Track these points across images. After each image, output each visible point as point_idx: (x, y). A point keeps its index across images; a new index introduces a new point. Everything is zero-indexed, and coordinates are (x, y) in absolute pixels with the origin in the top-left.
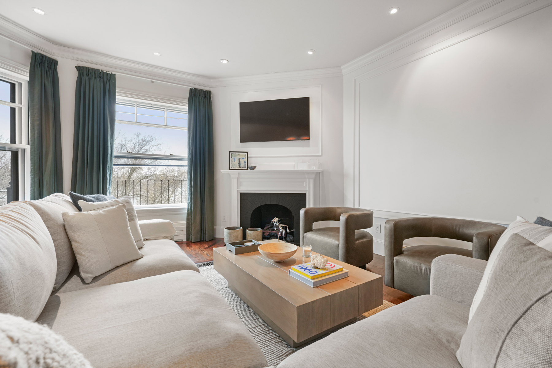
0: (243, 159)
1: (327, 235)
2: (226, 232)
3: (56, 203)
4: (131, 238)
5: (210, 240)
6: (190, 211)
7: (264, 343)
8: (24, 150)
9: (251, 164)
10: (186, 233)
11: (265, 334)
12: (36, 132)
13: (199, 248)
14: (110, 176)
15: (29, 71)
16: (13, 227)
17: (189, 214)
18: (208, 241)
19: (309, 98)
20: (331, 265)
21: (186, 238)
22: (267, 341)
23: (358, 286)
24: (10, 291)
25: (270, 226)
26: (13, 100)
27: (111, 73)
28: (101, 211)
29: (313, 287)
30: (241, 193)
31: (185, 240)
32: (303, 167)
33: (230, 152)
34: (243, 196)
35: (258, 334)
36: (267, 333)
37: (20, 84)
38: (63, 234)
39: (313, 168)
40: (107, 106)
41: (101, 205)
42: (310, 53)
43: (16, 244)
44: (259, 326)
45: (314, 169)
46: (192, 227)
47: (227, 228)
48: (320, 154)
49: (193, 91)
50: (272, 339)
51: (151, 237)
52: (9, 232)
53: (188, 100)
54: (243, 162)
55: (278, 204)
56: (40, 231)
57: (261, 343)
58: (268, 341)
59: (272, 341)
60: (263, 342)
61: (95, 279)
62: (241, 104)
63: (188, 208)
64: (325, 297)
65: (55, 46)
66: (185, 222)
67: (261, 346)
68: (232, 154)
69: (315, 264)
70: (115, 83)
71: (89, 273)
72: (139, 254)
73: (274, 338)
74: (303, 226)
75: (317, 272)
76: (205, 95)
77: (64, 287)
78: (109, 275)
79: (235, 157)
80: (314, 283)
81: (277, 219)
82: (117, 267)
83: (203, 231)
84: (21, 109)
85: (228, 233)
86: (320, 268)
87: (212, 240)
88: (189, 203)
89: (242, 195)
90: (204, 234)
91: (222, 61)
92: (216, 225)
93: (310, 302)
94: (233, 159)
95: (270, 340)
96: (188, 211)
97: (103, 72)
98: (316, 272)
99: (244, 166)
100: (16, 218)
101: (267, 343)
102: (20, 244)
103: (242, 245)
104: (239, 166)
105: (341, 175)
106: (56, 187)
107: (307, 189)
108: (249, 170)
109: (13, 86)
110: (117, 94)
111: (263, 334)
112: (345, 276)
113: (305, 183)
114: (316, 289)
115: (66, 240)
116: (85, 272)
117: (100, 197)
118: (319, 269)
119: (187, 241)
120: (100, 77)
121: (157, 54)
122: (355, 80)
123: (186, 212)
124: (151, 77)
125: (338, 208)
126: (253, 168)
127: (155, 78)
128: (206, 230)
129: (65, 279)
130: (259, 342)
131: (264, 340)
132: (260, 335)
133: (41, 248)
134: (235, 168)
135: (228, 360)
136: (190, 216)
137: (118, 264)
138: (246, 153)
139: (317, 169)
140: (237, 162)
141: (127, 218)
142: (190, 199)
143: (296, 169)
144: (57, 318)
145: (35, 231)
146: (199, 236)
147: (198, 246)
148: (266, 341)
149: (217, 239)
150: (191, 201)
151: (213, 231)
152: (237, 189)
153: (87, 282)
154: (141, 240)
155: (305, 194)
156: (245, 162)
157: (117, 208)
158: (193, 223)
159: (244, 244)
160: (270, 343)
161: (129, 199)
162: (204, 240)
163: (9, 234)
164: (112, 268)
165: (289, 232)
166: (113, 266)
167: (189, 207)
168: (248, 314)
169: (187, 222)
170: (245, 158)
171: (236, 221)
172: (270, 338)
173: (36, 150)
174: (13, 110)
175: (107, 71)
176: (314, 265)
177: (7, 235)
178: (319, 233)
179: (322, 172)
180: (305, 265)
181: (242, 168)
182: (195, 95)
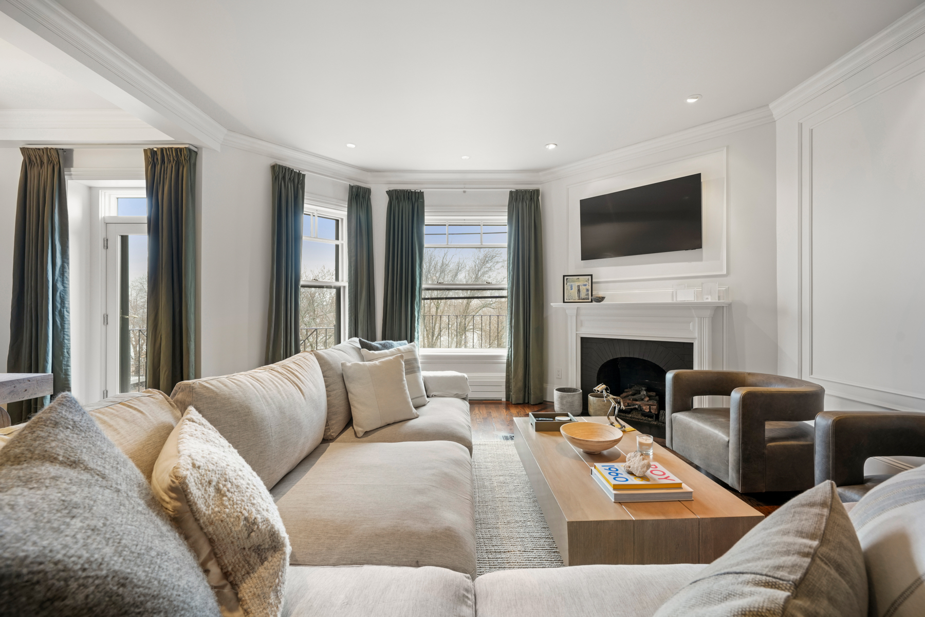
0: (585, 285)
1: (712, 422)
2: (556, 394)
3: (342, 351)
4: (406, 394)
5: (537, 403)
6: (510, 359)
7: (541, 563)
8: (344, 287)
9: (599, 293)
10: (505, 390)
11: (549, 551)
12: (353, 268)
13: (518, 413)
14: (418, 313)
15: (347, 206)
16: (286, 379)
17: (508, 364)
18: (534, 405)
19: (699, 175)
20: (664, 474)
21: (505, 396)
22: (548, 560)
23: (699, 520)
24: (268, 434)
25: (631, 393)
26: (337, 238)
27: (419, 191)
28: (377, 362)
29: (613, 500)
30: (582, 339)
31: (504, 399)
32: (687, 296)
33: (564, 276)
34: (586, 342)
35: (539, 549)
36: (553, 551)
37: (342, 219)
38: (341, 384)
39: (707, 299)
40: (415, 230)
41: (381, 354)
42: (691, 101)
43: (281, 395)
44: (547, 538)
45: (709, 300)
46: (513, 384)
47: (558, 390)
48: (725, 272)
49: (513, 195)
50: (555, 560)
51: (441, 393)
52: (279, 384)
53: (507, 208)
54: (585, 291)
55: (641, 358)
56: (310, 382)
57: (538, 560)
58: (548, 562)
59: (555, 564)
60: (540, 560)
61: (367, 433)
62: (582, 201)
63: (508, 356)
64: (622, 520)
65: (369, 174)
66: (504, 374)
67: (536, 564)
68: (567, 279)
69: (630, 467)
70: (423, 202)
71: (360, 427)
72: (413, 413)
73: (559, 560)
74: (670, 401)
75: (627, 480)
76: (531, 196)
77: (340, 437)
78: (378, 432)
79: (572, 283)
80: (615, 495)
81: (604, 386)
82: (389, 425)
83: (527, 389)
84: (342, 245)
85: (559, 397)
86: (637, 475)
87: (540, 403)
88: (509, 349)
89: (583, 340)
90: (529, 393)
91: (547, 147)
92: (547, 383)
93: (591, 521)
94: (569, 287)
95: (551, 561)
96: (508, 360)
97: (412, 192)
98: (625, 480)
99: (586, 296)
100: (292, 369)
101: (546, 564)
102: (284, 395)
103: (552, 419)
104: (579, 296)
105: (773, 311)
106: (369, 326)
107: (696, 335)
108: (594, 303)
109: (337, 221)
110: (426, 214)
111: (547, 550)
112: (686, 499)
113: (691, 324)
114: (617, 506)
115: (343, 390)
116: (357, 425)
117: (387, 344)
118: (635, 475)
119: (507, 400)
120: (409, 198)
121: (464, 157)
122: (801, 125)
123: (506, 361)
124: (462, 186)
125: (749, 374)
126: (600, 299)
127: (467, 186)
128: (532, 388)
129: (341, 429)
130: (536, 559)
131: (544, 558)
132: (542, 550)
133: (305, 399)
134: (572, 299)
135: (426, 551)
136: (510, 368)
137: (389, 422)
138: (590, 277)
139: (717, 301)
140: (575, 290)
141: (403, 371)
142: (510, 343)
143: (675, 301)
144: (315, 465)
145: (305, 383)
146: (521, 396)
147: (518, 410)
148: (545, 560)
149: (548, 403)
150: (511, 347)
151: (542, 390)
152: (576, 331)
153: (358, 436)
154: (423, 396)
155: (692, 344)
156: (587, 290)
157: (394, 358)
158: (514, 378)
159: (554, 418)
160: (550, 565)
161: (413, 348)
162: (528, 402)
163: (278, 385)
164: (382, 425)
165: (624, 408)
166: (383, 424)
167: (509, 354)
168: (540, 518)
169: (506, 375)
170: (587, 283)
171: (574, 379)
172: (554, 558)
173: (352, 287)
174: (337, 246)
175: (415, 189)
176: (628, 468)
177: (277, 386)
178: (698, 417)
179: (730, 305)
180: (618, 466)
181: (583, 299)
182: (517, 199)
